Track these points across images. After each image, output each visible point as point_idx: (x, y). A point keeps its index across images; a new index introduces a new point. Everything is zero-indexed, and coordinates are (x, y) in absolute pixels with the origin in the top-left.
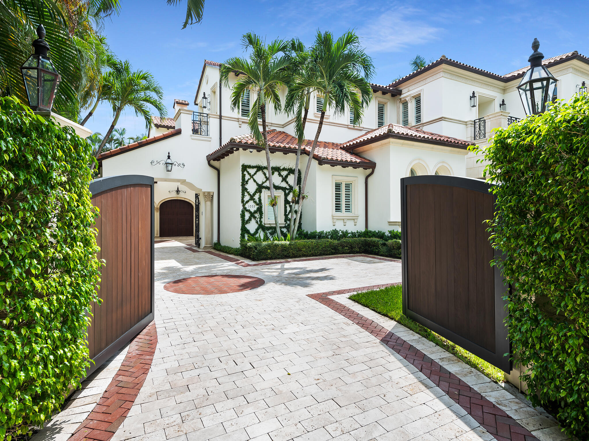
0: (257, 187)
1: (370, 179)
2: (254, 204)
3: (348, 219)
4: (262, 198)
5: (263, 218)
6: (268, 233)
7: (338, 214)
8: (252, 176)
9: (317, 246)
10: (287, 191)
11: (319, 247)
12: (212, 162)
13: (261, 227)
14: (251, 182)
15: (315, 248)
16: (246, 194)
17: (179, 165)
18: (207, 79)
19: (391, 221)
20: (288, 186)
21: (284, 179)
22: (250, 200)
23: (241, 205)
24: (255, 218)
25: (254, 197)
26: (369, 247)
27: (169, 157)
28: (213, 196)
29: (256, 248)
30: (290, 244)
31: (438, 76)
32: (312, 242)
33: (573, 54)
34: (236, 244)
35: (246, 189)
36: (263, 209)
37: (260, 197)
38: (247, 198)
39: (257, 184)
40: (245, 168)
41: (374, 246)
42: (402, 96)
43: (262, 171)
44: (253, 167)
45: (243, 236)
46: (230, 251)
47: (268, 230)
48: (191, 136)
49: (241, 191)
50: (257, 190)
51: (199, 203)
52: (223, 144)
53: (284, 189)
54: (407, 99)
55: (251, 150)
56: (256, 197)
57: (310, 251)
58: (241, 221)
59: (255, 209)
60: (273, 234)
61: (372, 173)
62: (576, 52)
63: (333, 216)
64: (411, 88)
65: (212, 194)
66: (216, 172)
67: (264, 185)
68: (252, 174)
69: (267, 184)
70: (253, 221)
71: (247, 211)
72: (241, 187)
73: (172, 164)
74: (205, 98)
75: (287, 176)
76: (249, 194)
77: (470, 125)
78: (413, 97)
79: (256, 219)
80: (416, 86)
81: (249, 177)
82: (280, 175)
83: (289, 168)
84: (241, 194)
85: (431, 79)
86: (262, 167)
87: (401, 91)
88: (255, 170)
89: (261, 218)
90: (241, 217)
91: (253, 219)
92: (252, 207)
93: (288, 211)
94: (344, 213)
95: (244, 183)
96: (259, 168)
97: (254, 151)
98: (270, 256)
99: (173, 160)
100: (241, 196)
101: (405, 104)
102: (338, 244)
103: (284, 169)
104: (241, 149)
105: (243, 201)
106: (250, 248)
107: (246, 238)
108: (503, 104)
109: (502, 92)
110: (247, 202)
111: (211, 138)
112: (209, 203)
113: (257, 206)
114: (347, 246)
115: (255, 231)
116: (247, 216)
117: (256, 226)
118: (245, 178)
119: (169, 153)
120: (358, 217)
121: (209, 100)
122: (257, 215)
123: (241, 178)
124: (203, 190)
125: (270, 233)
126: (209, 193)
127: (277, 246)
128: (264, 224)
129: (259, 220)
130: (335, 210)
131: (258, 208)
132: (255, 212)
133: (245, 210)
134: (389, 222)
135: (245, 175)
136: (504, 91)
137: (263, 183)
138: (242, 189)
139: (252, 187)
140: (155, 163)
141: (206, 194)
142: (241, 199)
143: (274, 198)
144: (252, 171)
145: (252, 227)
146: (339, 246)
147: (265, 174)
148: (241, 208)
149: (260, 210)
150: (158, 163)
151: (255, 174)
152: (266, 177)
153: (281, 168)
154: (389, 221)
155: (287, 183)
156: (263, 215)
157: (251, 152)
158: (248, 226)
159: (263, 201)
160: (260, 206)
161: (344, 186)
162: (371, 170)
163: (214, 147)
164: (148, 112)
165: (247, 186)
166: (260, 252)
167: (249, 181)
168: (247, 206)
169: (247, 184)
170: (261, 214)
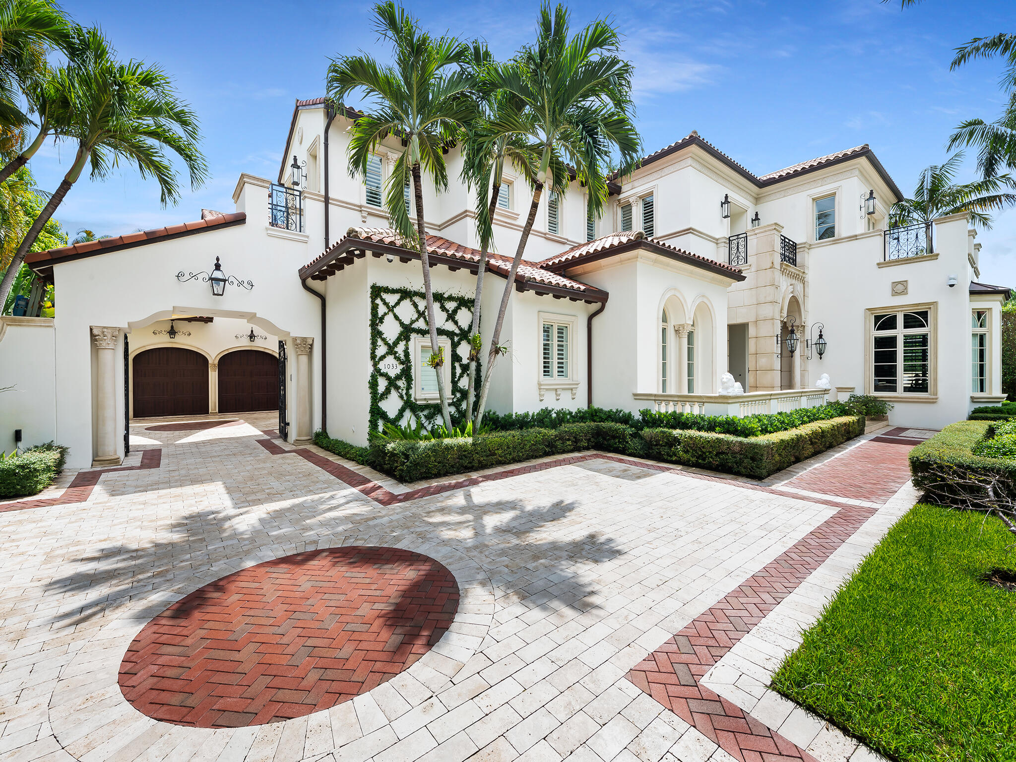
0: (402, 329)
1: (596, 321)
2: (395, 362)
3: (563, 389)
4: (411, 351)
5: (413, 389)
6: (422, 416)
7: (547, 380)
8: (391, 309)
9: (522, 443)
10: (456, 339)
11: (525, 445)
12: (310, 282)
13: (410, 405)
14: (389, 319)
15: (518, 448)
16: (380, 342)
17: (241, 283)
18: (300, 134)
19: (638, 392)
20: (457, 329)
21: (451, 317)
22: (387, 353)
23: (371, 363)
24: (397, 388)
25: (396, 349)
26: (604, 439)
27: (218, 267)
28: (312, 345)
29: (407, 457)
30: (474, 444)
31: (683, 164)
32: (514, 437)
33: (863, 148)
34: (361, 439)
35: (380, 334)
36: (413, 371)
37: (407, 348)
38: (382, 350)
39: (402, 324)
40: (377, 292)
41: (614, 437)
42: (621, 196)
43: (411, 300)
44: (394, 291)
45: (373, 425)
46: (348, 453)
47: (422, 411)
48: (267, 229)
49: (369, 336)
50: (401, 334)
51: (285, 359)
52: (333, 242)
53: (450, 334)
54: (631, 200)
55: (390, 257)
56: (400, 349)
57: (510, 454)
58: (370, 396)
59: (398, 371)
60: (432, 418)
61: (601, 310)
62: (867, 145)
63: (540, 385)
64: (636, 184)
65: (311, 343)
66: (317, 301)
67: (415, 326)
68: (392, 304)
69: (421, 324)
70: (394, 394)
71: (382, 375)
72: (370, 328)
73: (224, 281)
74: (295, 166)
75: (455, 311)
76: (386, 343)
77: (723, 244)
78: (640, 197)
79: (400, 391)
80: (645, 180)
81: (386, 311)
82: (443, 308)
83: (460, 296)
84: (369, 342)
85: (671, 169)
86: (410, 292)
87: (620, 188)
88: (397, 296)
89: (409, 387)
90: (370, 388)
91: (393, 391)
92: (391, 366)
93: (458, 375)
94: (555, 379)
95: (376, 321)
96: (405, 294)
97: (396, 259)
98: (435, 471)
99: (226, 271)
100: (371, 346)
101: (627, 209)
102: (556, 436)
103: (451, 298)
104: (369, 253)
105: (373, 357)
106: (393, 454)
107: (381, 428)
108: (757, 218)
109: (754, 201)
110: (383, 358)
111: (308, 237)
112: (304, 359)
113: (402, 367)
114: (569, 440)
115: (396, 413)
116: (382, 384)
117: (400, 404)
118: (377, 311)
119: (218, 259)
120: (578, 384)
121: (304, 171)
122: (401, 383)
123: (369, 311)
124: (293, 334)
125: (425, 416)
126: (304, 340)
127: (448, 448)
128: (415, 399)
129: (404, 392)
130: (543, 374)
131: (403, 370)
132: (398, 377)
133: (377, 373)
134: (635, 395)
135: (378, 305)
136: (757, 200)
137: (413, 322)
138: (372, 334)
139: (390, 329)
140: (187, 276)
141: (298, 341)
142: (369, 352)
143: (437, 352)
144: (392, 299)
145: (392, 405)
146: (556, 440)
147: (415, 305)
148: (370, 369)
149: (406, 374)
150: (194, 276)
151: (398, 304)
152: (418, 311)
153: (446, 296)
154: (635, 392)
155: (456, 323)
156: (413, 382)
157: (390, 261)
158: (384, 405)
159: (412, 357)
160: (407, 366)
161: (557, 331)
162: (599, 304)
163: (314, 251)
164: (166, 168)
165: (381, 328)
166: (416, 464)
167: (386, 317)
168: (381, 366)
169: (382, 322)
170: (409, 380)
